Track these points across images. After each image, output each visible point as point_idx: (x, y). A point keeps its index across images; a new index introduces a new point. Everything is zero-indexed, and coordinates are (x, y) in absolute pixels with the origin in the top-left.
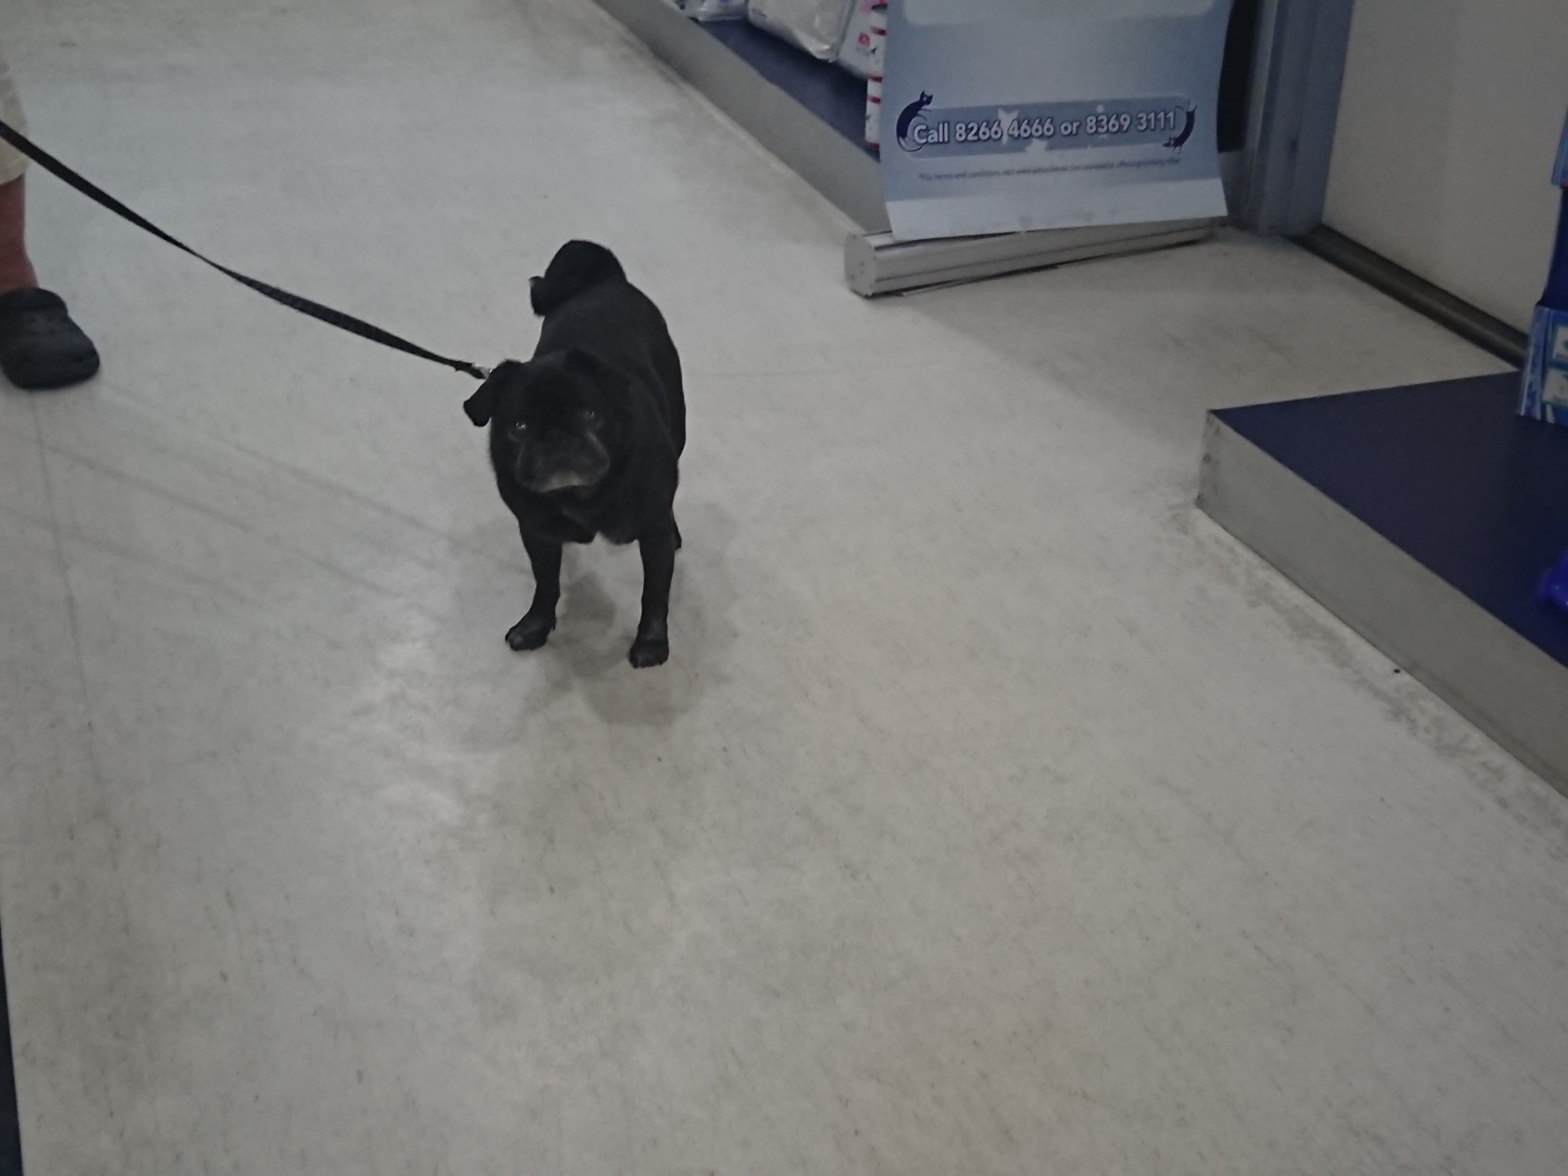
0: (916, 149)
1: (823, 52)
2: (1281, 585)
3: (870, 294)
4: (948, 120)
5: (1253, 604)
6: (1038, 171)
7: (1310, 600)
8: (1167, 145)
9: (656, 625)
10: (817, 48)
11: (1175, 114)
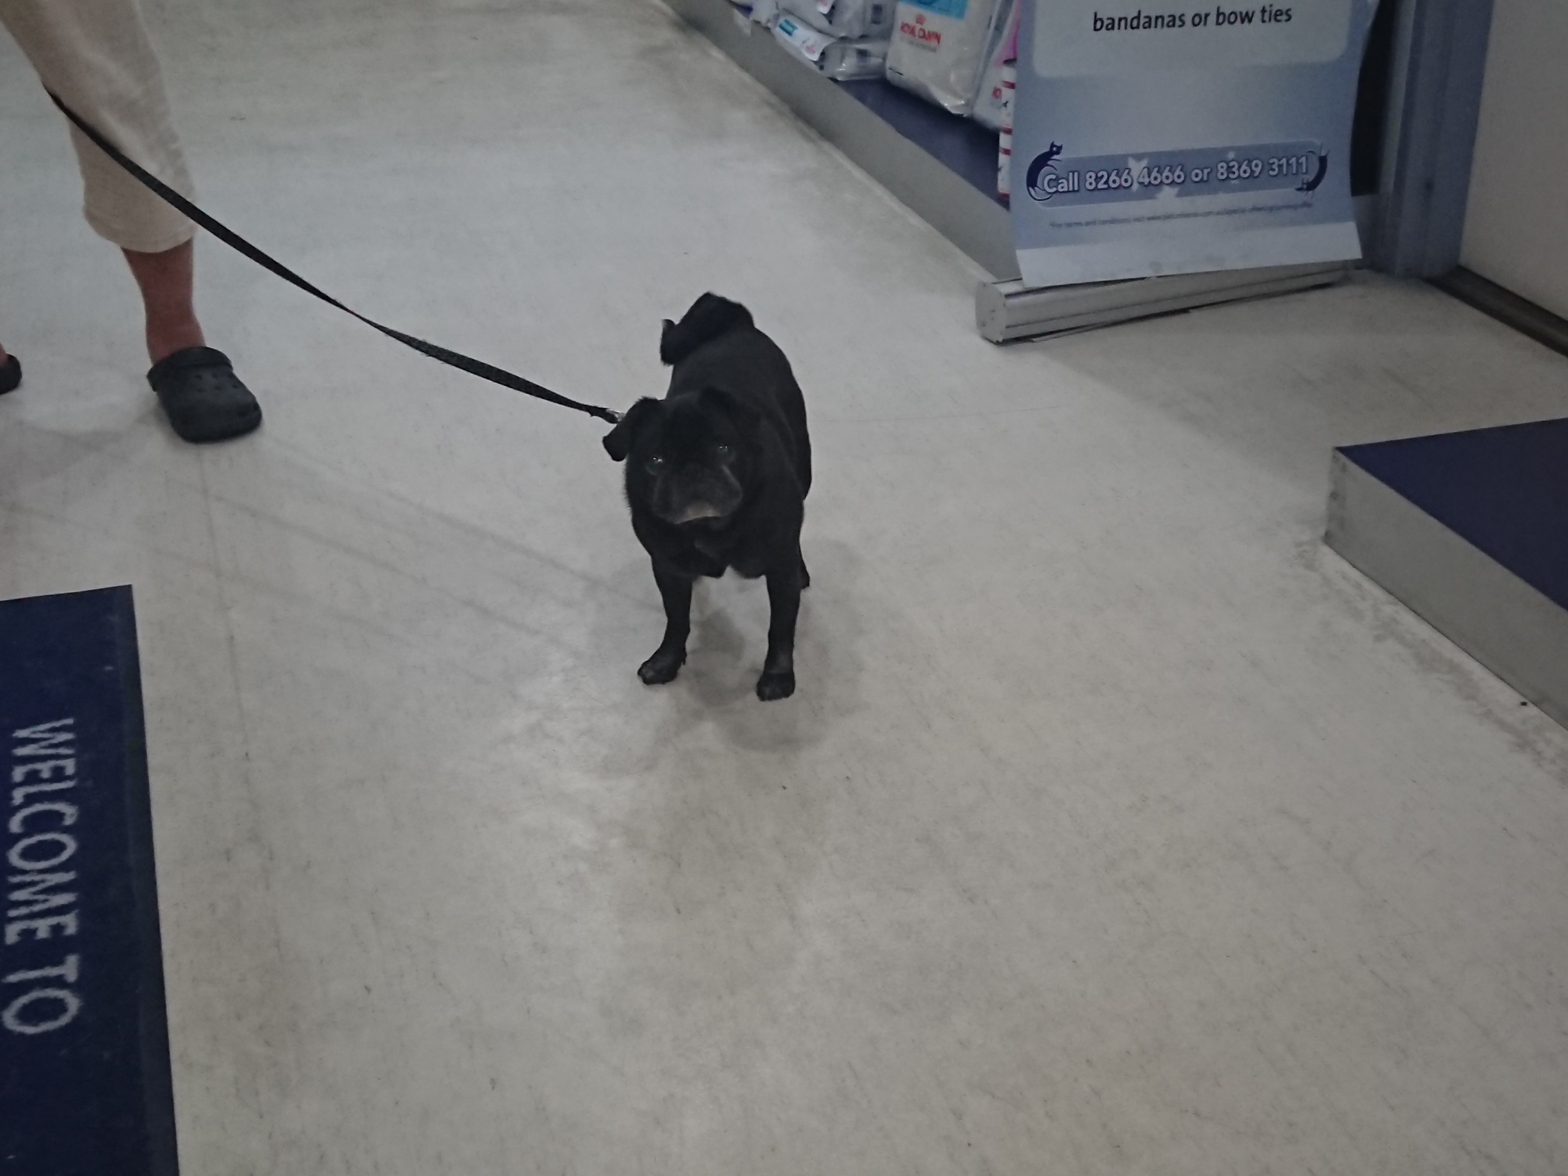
0: (1047, 197)
1: (957, 107)
2: (1408, 620)
3: (1000, 340)
4: (1078, 168)
5: (1378, 639)
6: (1168, 217)
7: (1436, 635)
8: (1299, 189)
9: (782, 659)
10: (951, 103)
11: (1307, 158)
